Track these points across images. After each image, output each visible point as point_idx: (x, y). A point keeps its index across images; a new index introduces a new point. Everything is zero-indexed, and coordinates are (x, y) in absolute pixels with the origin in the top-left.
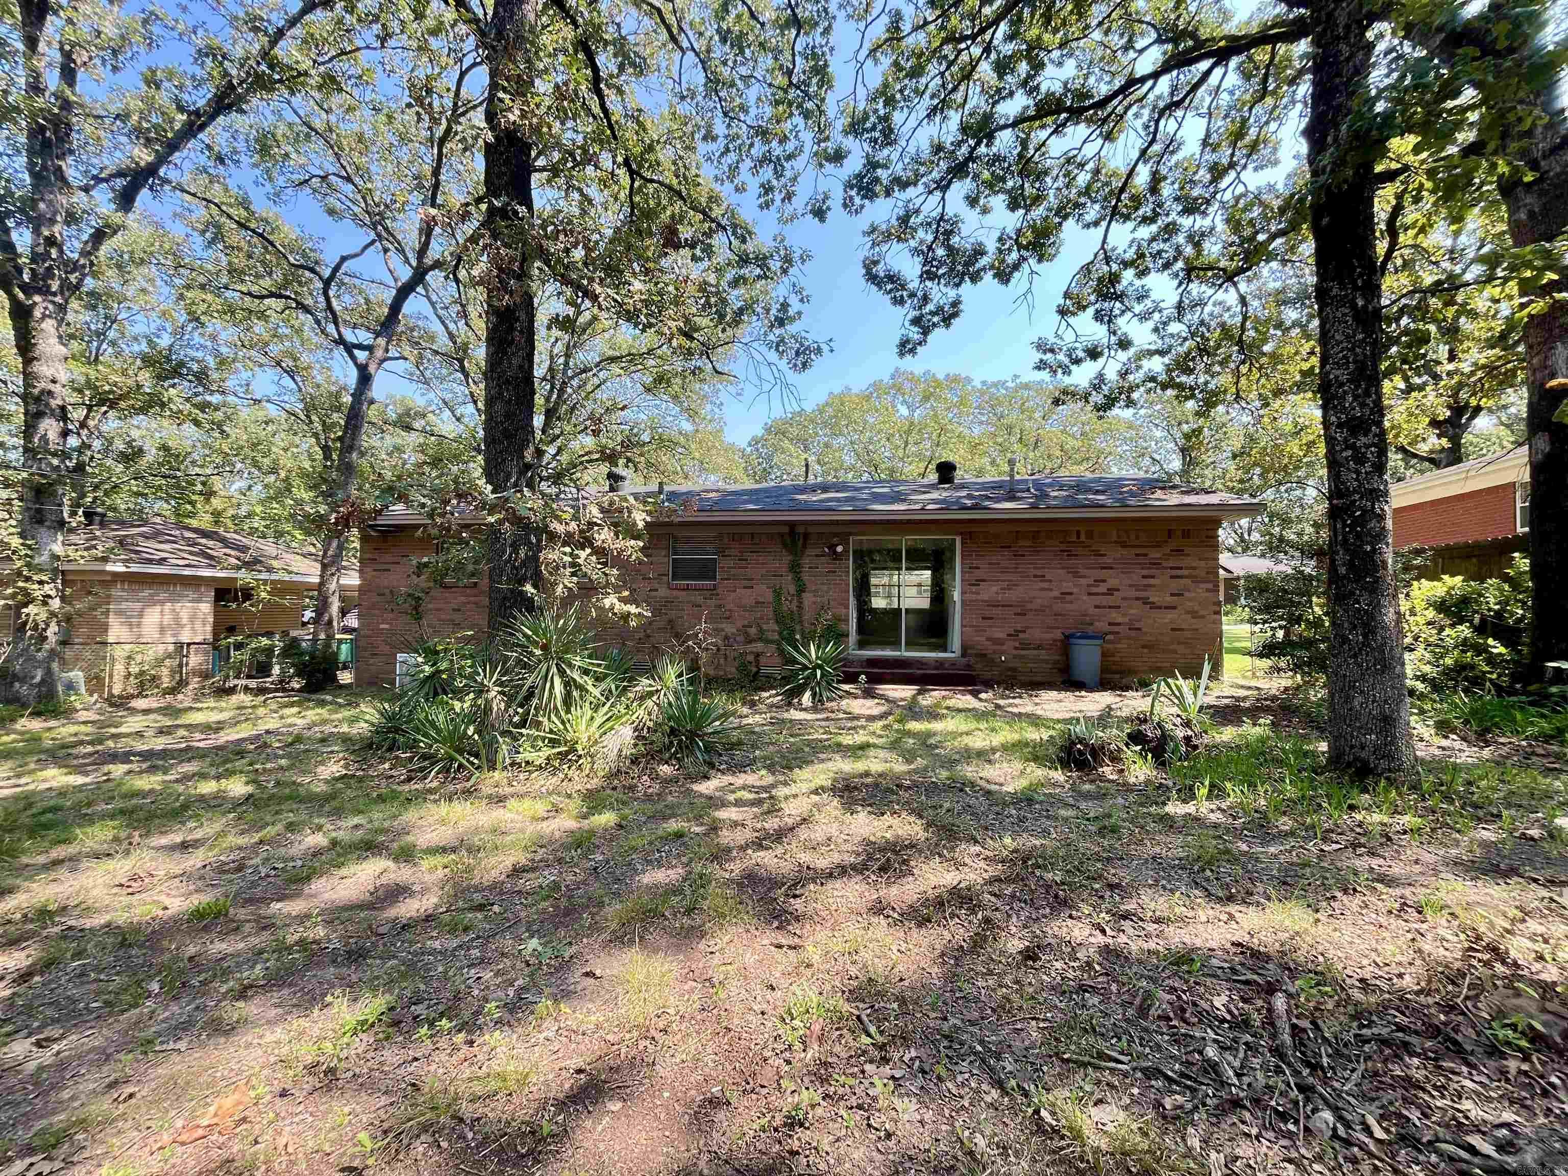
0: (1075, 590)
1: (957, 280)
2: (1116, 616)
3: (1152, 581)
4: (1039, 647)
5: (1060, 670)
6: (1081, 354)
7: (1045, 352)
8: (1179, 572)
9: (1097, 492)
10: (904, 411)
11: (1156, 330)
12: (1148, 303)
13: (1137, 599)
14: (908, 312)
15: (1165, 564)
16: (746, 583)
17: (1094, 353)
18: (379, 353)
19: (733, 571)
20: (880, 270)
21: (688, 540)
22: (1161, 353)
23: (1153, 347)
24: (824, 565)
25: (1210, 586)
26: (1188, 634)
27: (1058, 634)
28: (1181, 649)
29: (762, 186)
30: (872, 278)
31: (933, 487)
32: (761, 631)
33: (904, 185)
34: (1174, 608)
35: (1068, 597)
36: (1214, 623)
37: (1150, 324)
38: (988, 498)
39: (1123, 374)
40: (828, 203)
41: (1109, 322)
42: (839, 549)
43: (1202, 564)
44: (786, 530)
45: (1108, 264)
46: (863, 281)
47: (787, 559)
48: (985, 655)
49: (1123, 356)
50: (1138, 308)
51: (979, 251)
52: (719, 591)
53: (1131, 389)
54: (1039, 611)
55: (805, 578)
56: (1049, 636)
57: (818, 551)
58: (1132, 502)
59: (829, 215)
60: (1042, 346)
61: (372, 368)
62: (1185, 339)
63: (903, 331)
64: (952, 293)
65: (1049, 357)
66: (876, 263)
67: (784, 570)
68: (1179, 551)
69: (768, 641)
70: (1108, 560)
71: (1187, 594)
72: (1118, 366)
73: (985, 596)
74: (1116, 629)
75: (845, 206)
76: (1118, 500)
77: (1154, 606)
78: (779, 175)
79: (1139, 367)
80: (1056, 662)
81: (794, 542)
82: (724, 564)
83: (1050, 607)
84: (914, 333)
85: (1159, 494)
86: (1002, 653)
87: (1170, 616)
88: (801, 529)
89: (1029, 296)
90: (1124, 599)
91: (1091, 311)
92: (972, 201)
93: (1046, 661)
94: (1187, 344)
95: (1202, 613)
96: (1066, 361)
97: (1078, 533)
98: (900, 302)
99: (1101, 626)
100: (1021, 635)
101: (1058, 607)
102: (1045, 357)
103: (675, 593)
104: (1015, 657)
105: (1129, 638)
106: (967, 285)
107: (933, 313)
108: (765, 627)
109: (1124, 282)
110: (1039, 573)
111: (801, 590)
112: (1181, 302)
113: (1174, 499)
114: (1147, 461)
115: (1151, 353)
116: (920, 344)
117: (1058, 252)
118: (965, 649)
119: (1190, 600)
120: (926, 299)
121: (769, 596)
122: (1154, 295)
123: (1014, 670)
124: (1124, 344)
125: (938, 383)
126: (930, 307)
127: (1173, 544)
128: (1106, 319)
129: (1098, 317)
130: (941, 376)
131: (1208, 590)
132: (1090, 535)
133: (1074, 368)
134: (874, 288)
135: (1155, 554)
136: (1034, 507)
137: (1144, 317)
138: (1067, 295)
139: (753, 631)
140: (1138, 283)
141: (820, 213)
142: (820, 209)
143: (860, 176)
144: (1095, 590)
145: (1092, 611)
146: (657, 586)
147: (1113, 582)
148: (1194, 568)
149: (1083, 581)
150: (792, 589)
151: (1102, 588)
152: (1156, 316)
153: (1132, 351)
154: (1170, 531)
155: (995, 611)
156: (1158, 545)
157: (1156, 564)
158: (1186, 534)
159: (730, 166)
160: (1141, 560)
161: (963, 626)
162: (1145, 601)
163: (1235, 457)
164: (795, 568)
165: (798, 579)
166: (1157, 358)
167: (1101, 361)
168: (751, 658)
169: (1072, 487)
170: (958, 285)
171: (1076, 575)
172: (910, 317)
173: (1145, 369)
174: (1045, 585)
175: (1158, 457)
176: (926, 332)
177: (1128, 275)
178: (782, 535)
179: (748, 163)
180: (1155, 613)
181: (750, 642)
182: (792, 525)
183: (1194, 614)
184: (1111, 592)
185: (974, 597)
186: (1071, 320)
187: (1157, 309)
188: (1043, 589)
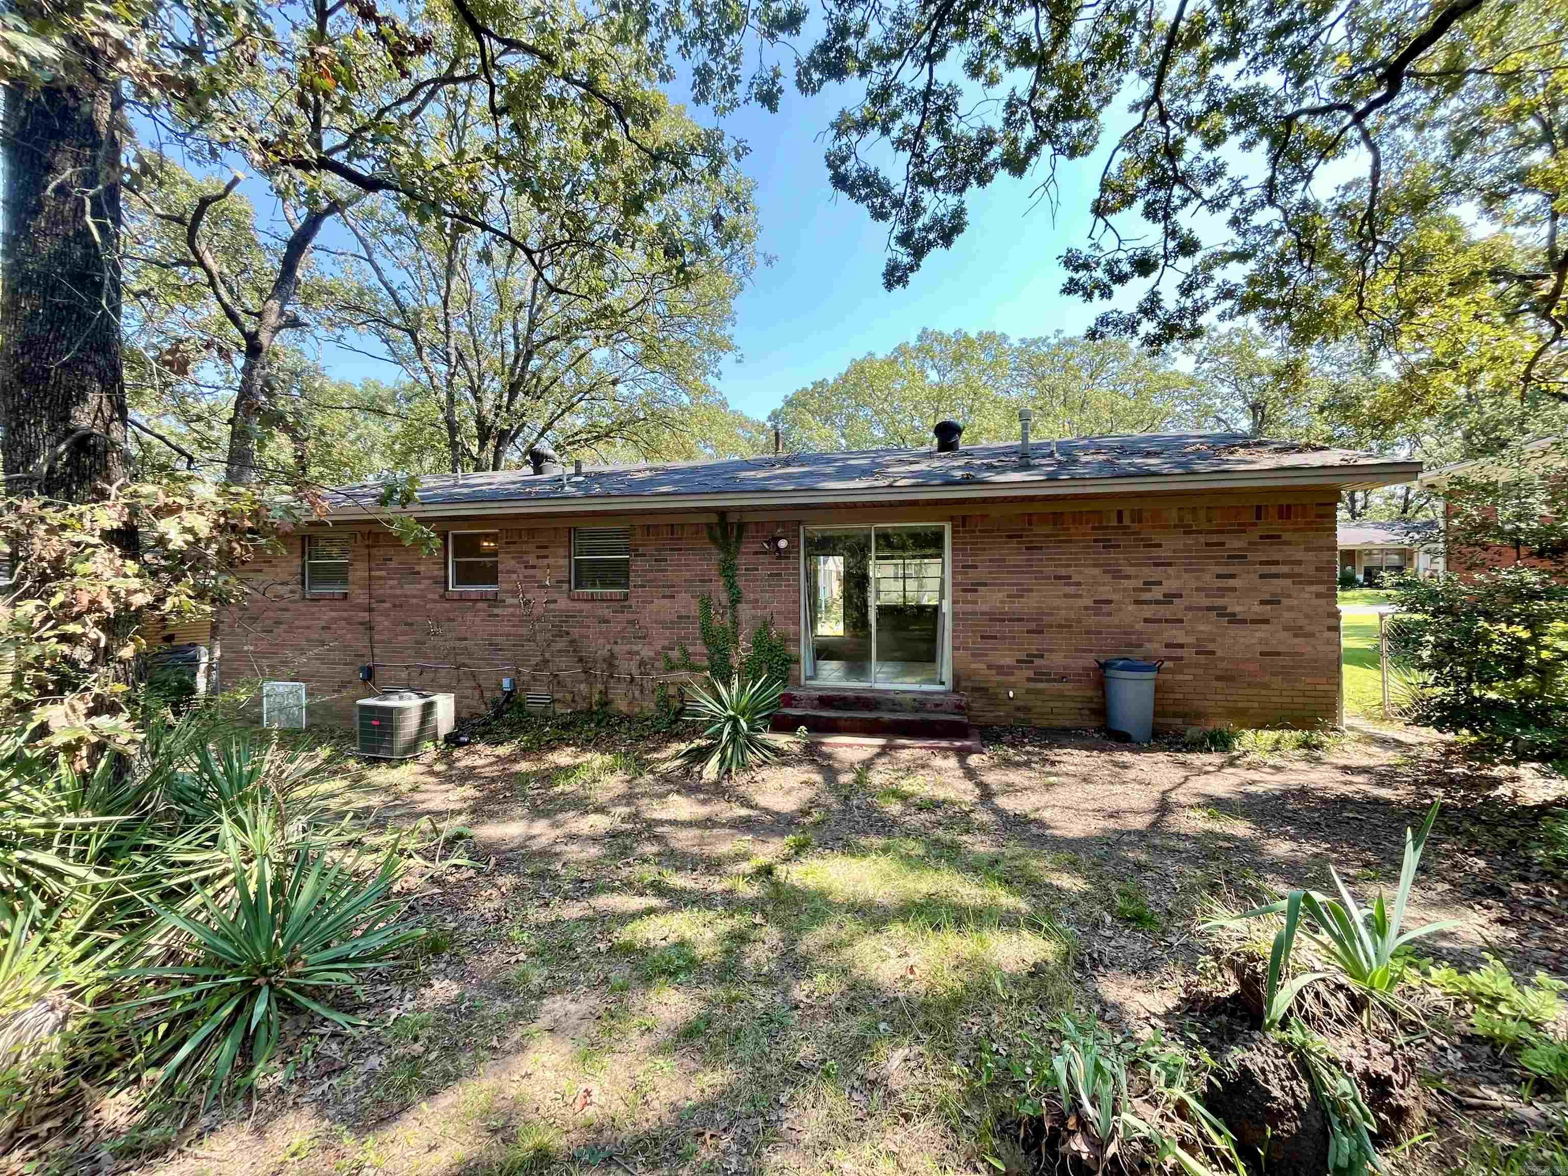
0: (1114, 597)
1: (960, 184)
2: (1178, 635)
3: (1231, 582)
4: (1062, 678)
5: (1093, 711)
6: (1126, 268)
7: (1076, 269)
8: (1273, 569)
9: (1149, 454)
10: (933, 376)
11: (1234, 222)
12: (1224, 183)
13: (1209, 609)
14: (892, 227)
15: (1251, 556)
16: (667, 592)
17: (1144, 265)
18: (272, 319)
19: (650, 576)
20: (851, 168)
21: (593, 535)
22: (1242, 256)
23: (1230, 249)
24: (765, 566)
25: (1322, 588)
26: (1287, 661)
27: (1089, 661)
28: (1277, 682)
29: (697, 71)
30: (840, 181)
31: (929, 455)
32: (685, 653)
33: (885, 57)
34: (1266, 621)
35: (1105, 608)
36: (1328, 642)
37: (1227, 214)
38: (990, 467)
39: (1186, 290)
40: (780, 81)
41: (1167, 217)
42: (783, 544)
43: (1311, 556)
44: (714, 519)
45: (1163, 123)
46: (830, 186)
47: (717, 556)
48: (986, 690)
49: (1185, 264)
50: (1208, 192)
51: (987, 141)
52: (633, 602)
53: (1197, 311)
54: (1065, 626)
55: (741, 583)
56: (1081, 663)
57: (755, 547)
58: (1200, 467)
59: (782, 101)
60: (1072, 261)
61: (264, 338)
62: (1278, 233)
63: (889, 254)
64: (952, 200)
65: (1082, 276)
66: (844, 160)
67: (714, 573)
68: (1272, 538)
69: (693, 668)
70: (1163, 553)
71: (1285, 602)
72: (1180, 278)
73: (982, 607)
74: (1179, 652)
75: (799, 83)
76: (1179, 465)
77: (1234, 619)
78: (716, 52)
79: (1208, 279)
80: (1090, 700)
81: (725, 535)
82: (638, 565)
83: (1079, 621)
84: (904, 258)
85: (1241, 454)
86: (1013, 686)
87: (1261, 632)
88: (733, 518)
89: (1052, 188)
90: (1189, 608)
91: (1139, 205)
92: (975, 69)
93: (1073, 699)
94: (1280, 239)
95: (1308, 629)
96: (1106, 279)
97: (1120, 514)
98: (879, 214)
99: (1155, 648)
100: (1038, 662)
101: (1092, 621)
102: (1076, 276)
103: (578, 605)
104: (1028, 691)
105: (1197, 665)
106: (973, 191)
107: (928, 229)
108: (691, 649)
109: (1187, 157)
110: (1063, 572)
111: (735, 601)
112: (1273, 178)
113: (1267, 461)
114: (1211, 421)
115: (1225, 258)
116: (911, 269)
117: (1095, 141)
118: (957, 679)
119: (1291, 609)
120: (916, 208)
121: (694, 608)
122: (1232, 171)
123: (1027, 709)
124: (1188, 247)
125: (969, 343)
126: (924, 220)
127: (1263, 528)
128: (1161, 214)
129: (1150, 213)
130: (973, 335)
131: (1318, 595)
132: (1138, 517)
133: (1116, 288)
134: (844, 195)
135: (1235, 543)
136: (1052, 478)
137: (1216, 205)
138: (1105, 186)
139: (675, 654)
140: (1208, 156)
141: (769, 99)
142: (770, 92)
143: (824, 48)
144: (1147, 596)
145: (1140, 626)
146: (556, 596)
147: (1171, 585)
148: (1299, 563)
149: (1126, 583)
150: (724, 597)
151: (1157, 593)
152: (1235, 201)
153: (1199, 256)
154: (1259, 508)
155: (998, 626)
156: (1242, 529)
157: (1238, 557)
158: (1285, 512)
159: (652, 45)
160: (1216, 552)
161: (955, 648)
162: (1221, 612)
163: (1322, 410)
164: (728, 571)
165: (731, 586)
166: (1233, 265)
167: (1154, 276)
168: (672, 691)
169: (1112, 449)
170: (961, 190)
171: (1118, 575)
172: (896, 233)
173: (1218, 280)
174: (1071, 590)
175: (1224, 417)
176: (919, 252)
177: (1193, 144)
178: (710, 526)
179: (675, 41)
180: (1234, 630)
181: (672, 668)
182: (722, 513)
183: (1298, 631)
184: (1169, 598)
185: (969, 608)
186: (1111, 218)
187: (1238, 189)
188: (1066, 596)
